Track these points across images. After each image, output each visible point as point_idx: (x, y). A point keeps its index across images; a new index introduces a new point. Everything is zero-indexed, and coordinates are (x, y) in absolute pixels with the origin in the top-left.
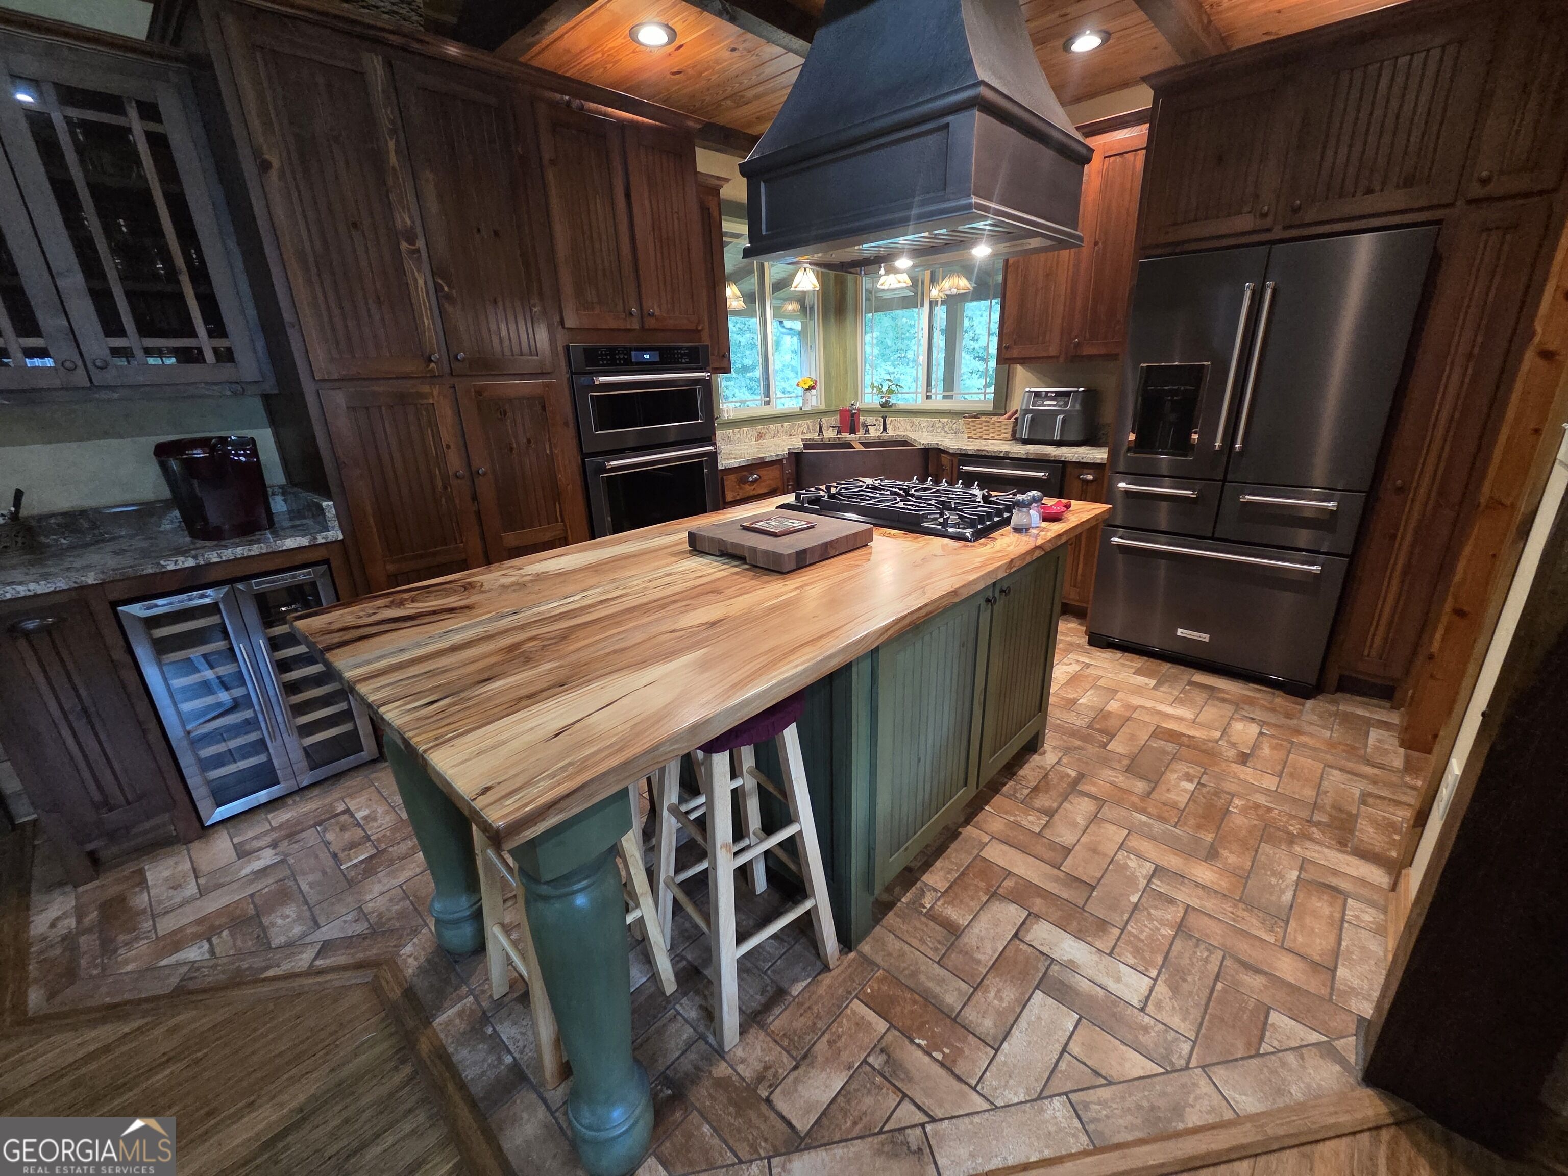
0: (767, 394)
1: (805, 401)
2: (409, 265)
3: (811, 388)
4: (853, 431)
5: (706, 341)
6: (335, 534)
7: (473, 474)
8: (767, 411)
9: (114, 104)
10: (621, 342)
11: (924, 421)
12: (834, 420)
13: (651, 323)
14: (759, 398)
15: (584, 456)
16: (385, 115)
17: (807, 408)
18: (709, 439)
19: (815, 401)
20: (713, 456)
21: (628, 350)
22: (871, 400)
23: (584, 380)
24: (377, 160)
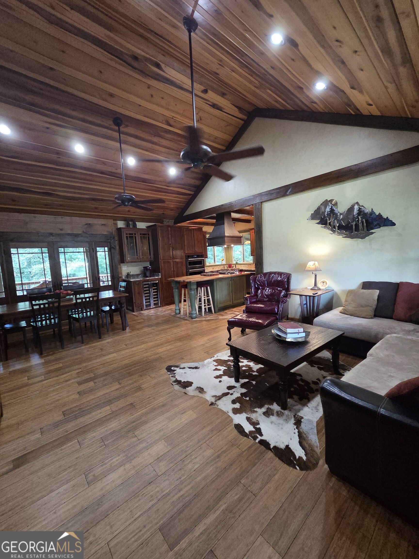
0: (215, 261)
1: (222, 263)
2: (170, 247)
3: (223, 260)
4: (230, 268)
5: (203, 254)
6: (160, 277)
7: (174, 271)
8: (215, 264)
9: (132, 234)
10: (192, 254)
11: (243, 265)
12: (227, 266)
13: (196, 252)
14: (213, 262)
15: (187, 269)
16: (170, 233)
17: (222, 264)
18: (204, 267)
19: (224, 262)
20: (204, 270)
21: (193, 256)
22: (234, 262)
23: (187, 260)
24: (168, 238)
